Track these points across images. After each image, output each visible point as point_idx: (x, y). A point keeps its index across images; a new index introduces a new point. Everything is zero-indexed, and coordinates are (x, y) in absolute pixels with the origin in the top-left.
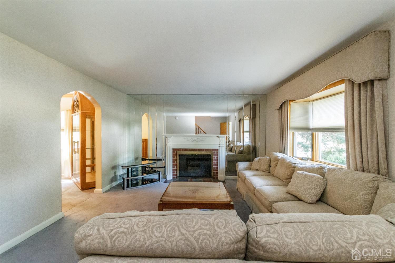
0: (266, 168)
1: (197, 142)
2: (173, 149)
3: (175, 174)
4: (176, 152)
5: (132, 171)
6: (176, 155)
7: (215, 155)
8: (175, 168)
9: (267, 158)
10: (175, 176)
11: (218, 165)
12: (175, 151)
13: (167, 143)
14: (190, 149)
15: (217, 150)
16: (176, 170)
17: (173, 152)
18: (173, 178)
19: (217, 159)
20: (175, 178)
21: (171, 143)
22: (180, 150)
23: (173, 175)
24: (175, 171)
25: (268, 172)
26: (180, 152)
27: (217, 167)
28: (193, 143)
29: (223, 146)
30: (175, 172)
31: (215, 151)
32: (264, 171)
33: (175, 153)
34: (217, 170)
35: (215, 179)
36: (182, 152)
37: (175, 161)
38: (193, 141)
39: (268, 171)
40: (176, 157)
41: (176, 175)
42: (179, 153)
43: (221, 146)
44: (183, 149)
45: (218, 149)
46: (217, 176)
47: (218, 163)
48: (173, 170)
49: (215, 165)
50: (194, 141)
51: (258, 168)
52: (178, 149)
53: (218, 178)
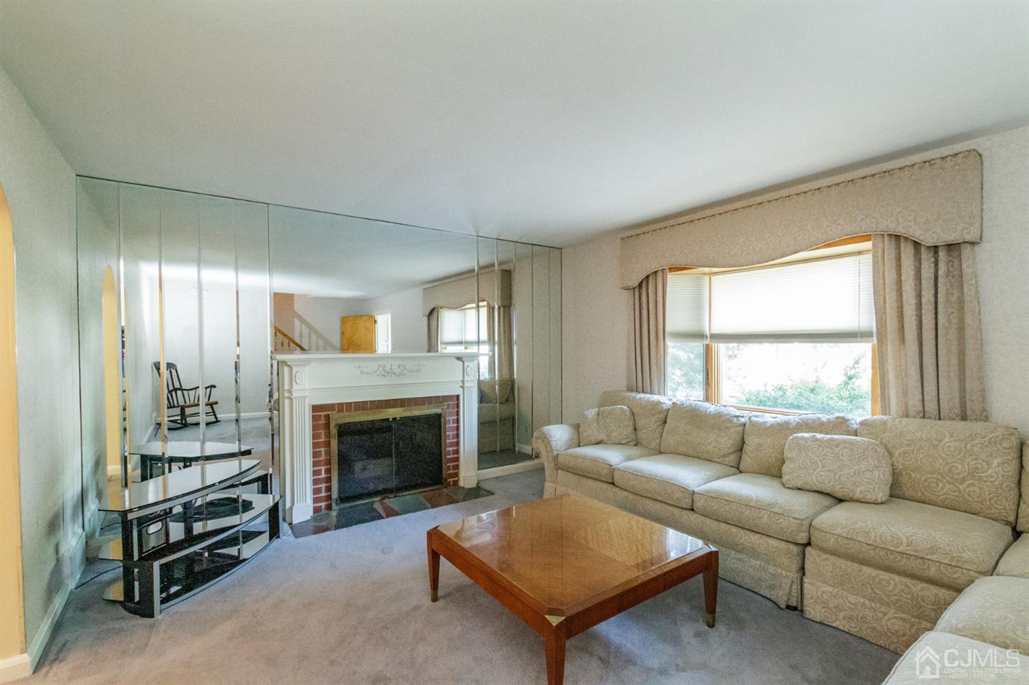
0: (627, 435)
1: (398, 376)
2: (316, 408)
3: (323, 494)
4: (328, 417)
6: (327, 426)
7: (451, 414)
8: (323, 475)
9: (623, 410)
10: (323, 504)
11: (458, 444)
12: (323, 414)
13: (292, 386)
15: (456, 399)
16: (329, 480)
17: (315, 418)
18: (316, 510)
19: (456, 425)
20: (324, 512)
21: (307, 386)
22: (341, 407)
23: (315, 500)
24: (324, 485)
25: (633, 443)
26: (341, 415)
27: (455, 448)
28: (385, 381)
29: (472, 385)
30: (321, 488)
31: (451, 403)
32: (623, 442)
33: (322, 421)
34: (457, 459)
35: (450, 485)
36: (348, 414)
38: (384, 375)
39: (632, 441)
40: (328, 436)
41: (329, 498)
42: (338, 418)
43: (465, 385)
44: (349, 404)
45: (458, 397)
46: (457, 475)
47: (458, 436)
48: (315, 482)
49: (452, 445)
51: (602, 437)
52: (333, 405)
53: (457, 481)
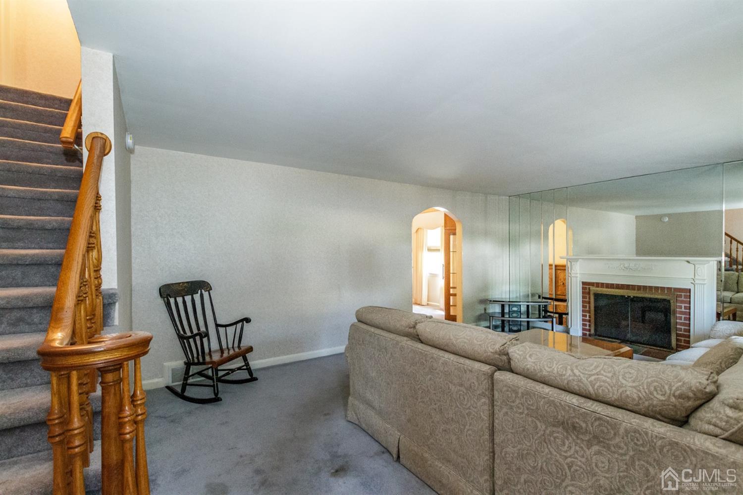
1: (635, 271)
2: (584, 283)
3: (588, 327)
4: (589, 288)
5: (511, 310)
6: (589, 293)
7: (682, 302)
8: (588, 318)
10: (588, 333)
11: (689, 325)
12: (587, 286)
13: (571, 271)
14: (619, 284)
15: (688, 291)
16: (590, 321)
17: (582, 287)
18: (584, 334)
19: (688, 311)
20: (587, 337)
21: (578, 272)
22: (598, 285)
23: (583, 329)
24: (588, 323)
26: (597, 289)
27: (687, 328)
28: (625, 273)
29: (703, 283)
30: (586, 324)
31: (683, 294)
33: (587, 291)
36: (601, 289)
37: (588, 305)
40: (590, 298)
41: (590, 330)
42: (595, 290)
43: (697, 282)
44: (602, 284)
45: (690, 290)
47: (689, 319)
48: (583, 320)
49: (683, 324)
50: (627, 269)
52: (594, 283)
